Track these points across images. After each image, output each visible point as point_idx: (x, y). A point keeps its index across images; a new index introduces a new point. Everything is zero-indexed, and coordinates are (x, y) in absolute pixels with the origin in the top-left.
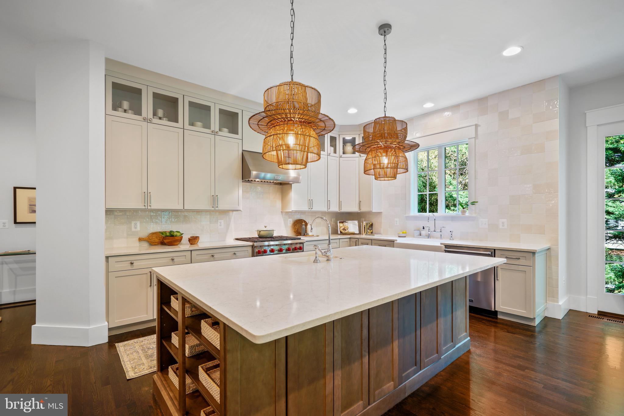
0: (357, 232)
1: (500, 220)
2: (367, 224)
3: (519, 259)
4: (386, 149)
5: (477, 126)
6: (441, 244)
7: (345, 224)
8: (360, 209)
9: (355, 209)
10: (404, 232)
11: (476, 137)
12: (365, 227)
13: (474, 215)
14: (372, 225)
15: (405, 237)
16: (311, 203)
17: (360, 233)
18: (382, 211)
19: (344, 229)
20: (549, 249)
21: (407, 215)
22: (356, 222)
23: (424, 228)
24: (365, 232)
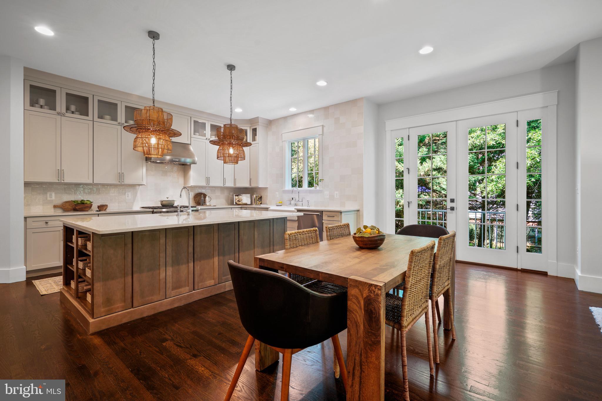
0: (250, 203)
1: (336, 192)
2: (256, 197)
3: (334, 216)
4: (230, 144)
5: (323, 126)
6: (295, 209)
7: (240, 197)
8: (250, 185)
9: (247, 185)
10: (280, 202)
11: (323, 134)
12: (255, 199)
13: (321, 189)
14: (261, 198)
15: (281, 206)
16: (208, 180)
17: (251, 204)
18: (268, 187)
19: (238, 201)
20: (358, 211)
21: (283, 189)
22: (249, 195)
23: (293, 199)
24: (255, 203)
